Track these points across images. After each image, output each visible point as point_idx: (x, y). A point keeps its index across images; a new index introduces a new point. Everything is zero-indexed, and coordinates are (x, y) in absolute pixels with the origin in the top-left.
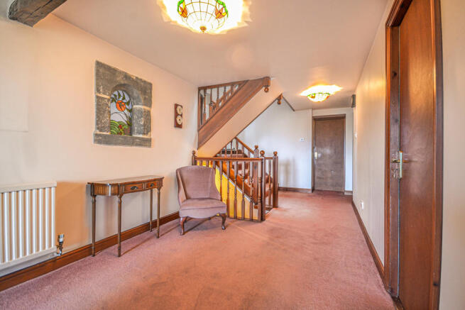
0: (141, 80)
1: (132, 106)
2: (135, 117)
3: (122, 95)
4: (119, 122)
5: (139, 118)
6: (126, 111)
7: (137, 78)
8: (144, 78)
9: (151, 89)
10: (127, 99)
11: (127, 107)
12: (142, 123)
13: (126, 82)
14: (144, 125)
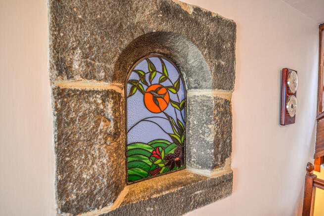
0: (209, 14)
1: (185, 92)
2: (193, 120)
3: (159, 67)
4: (151, 144)
5: (201, 123)
6: (170, 111)
7: (197, 9)
8: (217, 11)
9: (233, 39)
10: (173, 75)
11: (173, 97)
12: (211, 139)
13: (165, 27)
14: (216, 143)
